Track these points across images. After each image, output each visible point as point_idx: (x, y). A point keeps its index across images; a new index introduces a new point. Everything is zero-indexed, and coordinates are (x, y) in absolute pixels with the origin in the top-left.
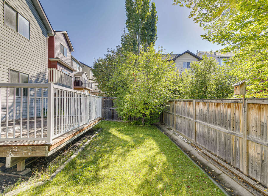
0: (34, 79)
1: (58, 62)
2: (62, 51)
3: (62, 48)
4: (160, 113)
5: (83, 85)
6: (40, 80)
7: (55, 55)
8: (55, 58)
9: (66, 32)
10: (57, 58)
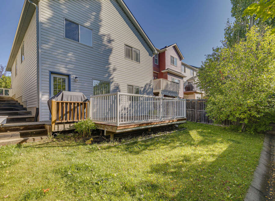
0: (142, 89)
1: (168, 72)
2: (173, 62)
3: (173, 59)
4: (257, 117)
5: (194, 90)
6: (146, 89)
7: (166, 67)
8: (167, 69)
9: (175, 44)
10: (168, 69)
